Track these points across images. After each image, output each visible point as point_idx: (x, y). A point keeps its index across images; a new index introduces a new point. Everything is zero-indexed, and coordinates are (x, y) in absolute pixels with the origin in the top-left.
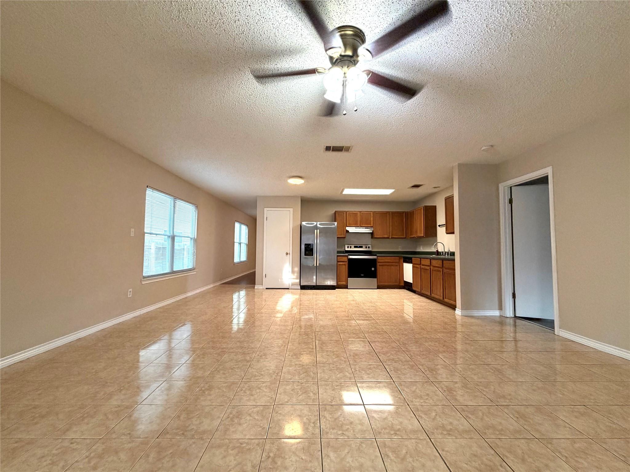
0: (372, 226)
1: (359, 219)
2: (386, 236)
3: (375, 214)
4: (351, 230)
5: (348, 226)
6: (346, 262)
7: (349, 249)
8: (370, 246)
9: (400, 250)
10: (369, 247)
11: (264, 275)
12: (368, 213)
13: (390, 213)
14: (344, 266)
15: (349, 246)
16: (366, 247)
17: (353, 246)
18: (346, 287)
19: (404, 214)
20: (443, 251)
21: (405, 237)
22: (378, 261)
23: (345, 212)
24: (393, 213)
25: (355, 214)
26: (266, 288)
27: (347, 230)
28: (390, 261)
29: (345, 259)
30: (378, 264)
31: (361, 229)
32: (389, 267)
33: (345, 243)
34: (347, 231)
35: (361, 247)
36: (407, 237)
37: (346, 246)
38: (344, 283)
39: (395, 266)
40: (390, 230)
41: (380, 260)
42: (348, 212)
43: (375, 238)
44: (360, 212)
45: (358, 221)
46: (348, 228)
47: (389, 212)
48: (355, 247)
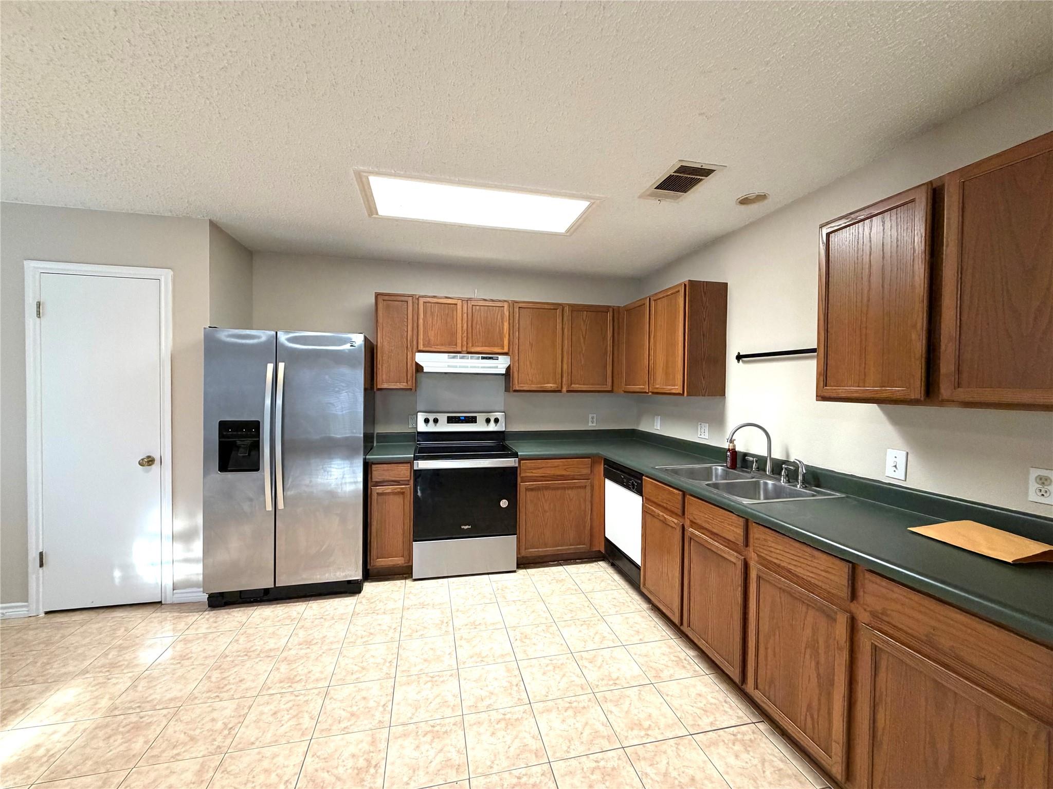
0: (506, 350)
1: (460, 325)
2: (550, 386)
3: (517, 310)
4: (431, 362)
5: (421, 347)
6: (406, 483)
7: (431, 428)
8: (499, 415)
9: (592, 426)
10: (496, 421)
11: (33, 556)
12: (492, 306)
13: (567, 308)
14: (398, 500)
15: (431, 418)
16: (488, 421)
17: (443, 418)
18: (404, 572)
19: (609, 315)
20: (764, 453)
21: (609, 388)
22: (523, 475)
23: (410, 300)
24: (576, 309)
25: (448, 308)
26: (47, 613)
27: (417, 364)
28: (564, 473)
29: (403, 472)
30: (522, 486)
31: (470, 360)
32: (559, 492)
33: (418, 410)
34: (419, 368)
35: (473, 420)
36: (615, 389)
37: (421, 417)
38: (399, 561)
39: (580, 487)
40: (565, 367)
41: (528, 471)
42: (422, 301)
43: (515, 391)
44: (468, 300)
45: (459, 331)
46: (420, 358)
47: (562, 306)
48: (451, 420)
